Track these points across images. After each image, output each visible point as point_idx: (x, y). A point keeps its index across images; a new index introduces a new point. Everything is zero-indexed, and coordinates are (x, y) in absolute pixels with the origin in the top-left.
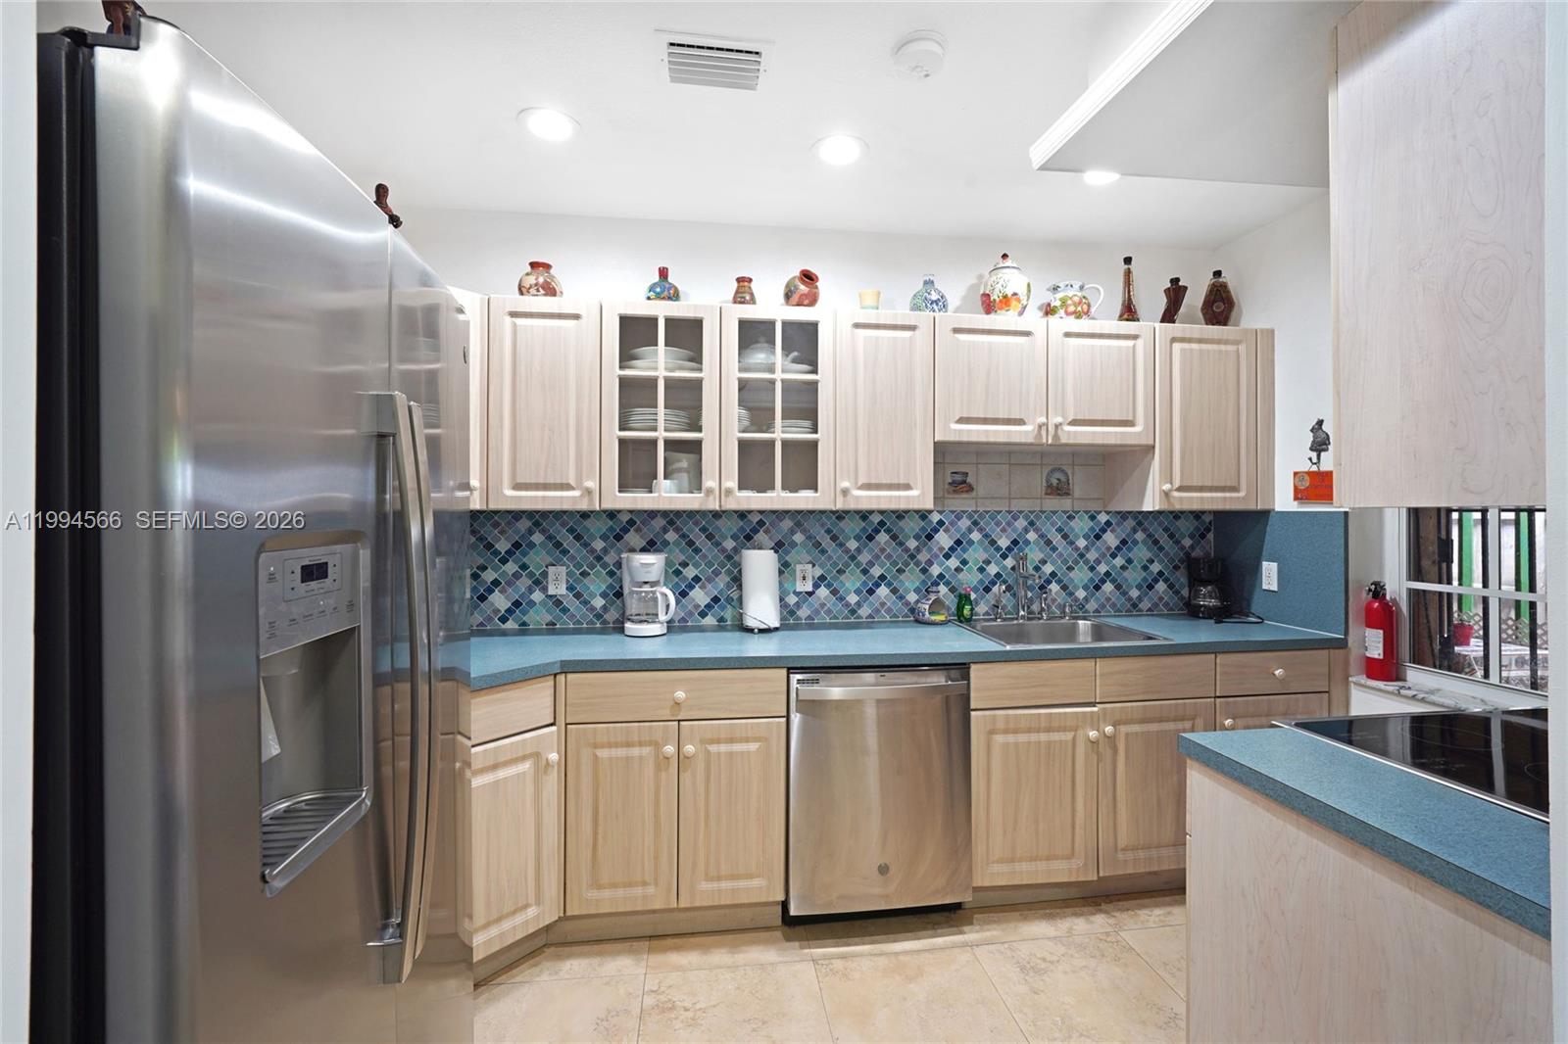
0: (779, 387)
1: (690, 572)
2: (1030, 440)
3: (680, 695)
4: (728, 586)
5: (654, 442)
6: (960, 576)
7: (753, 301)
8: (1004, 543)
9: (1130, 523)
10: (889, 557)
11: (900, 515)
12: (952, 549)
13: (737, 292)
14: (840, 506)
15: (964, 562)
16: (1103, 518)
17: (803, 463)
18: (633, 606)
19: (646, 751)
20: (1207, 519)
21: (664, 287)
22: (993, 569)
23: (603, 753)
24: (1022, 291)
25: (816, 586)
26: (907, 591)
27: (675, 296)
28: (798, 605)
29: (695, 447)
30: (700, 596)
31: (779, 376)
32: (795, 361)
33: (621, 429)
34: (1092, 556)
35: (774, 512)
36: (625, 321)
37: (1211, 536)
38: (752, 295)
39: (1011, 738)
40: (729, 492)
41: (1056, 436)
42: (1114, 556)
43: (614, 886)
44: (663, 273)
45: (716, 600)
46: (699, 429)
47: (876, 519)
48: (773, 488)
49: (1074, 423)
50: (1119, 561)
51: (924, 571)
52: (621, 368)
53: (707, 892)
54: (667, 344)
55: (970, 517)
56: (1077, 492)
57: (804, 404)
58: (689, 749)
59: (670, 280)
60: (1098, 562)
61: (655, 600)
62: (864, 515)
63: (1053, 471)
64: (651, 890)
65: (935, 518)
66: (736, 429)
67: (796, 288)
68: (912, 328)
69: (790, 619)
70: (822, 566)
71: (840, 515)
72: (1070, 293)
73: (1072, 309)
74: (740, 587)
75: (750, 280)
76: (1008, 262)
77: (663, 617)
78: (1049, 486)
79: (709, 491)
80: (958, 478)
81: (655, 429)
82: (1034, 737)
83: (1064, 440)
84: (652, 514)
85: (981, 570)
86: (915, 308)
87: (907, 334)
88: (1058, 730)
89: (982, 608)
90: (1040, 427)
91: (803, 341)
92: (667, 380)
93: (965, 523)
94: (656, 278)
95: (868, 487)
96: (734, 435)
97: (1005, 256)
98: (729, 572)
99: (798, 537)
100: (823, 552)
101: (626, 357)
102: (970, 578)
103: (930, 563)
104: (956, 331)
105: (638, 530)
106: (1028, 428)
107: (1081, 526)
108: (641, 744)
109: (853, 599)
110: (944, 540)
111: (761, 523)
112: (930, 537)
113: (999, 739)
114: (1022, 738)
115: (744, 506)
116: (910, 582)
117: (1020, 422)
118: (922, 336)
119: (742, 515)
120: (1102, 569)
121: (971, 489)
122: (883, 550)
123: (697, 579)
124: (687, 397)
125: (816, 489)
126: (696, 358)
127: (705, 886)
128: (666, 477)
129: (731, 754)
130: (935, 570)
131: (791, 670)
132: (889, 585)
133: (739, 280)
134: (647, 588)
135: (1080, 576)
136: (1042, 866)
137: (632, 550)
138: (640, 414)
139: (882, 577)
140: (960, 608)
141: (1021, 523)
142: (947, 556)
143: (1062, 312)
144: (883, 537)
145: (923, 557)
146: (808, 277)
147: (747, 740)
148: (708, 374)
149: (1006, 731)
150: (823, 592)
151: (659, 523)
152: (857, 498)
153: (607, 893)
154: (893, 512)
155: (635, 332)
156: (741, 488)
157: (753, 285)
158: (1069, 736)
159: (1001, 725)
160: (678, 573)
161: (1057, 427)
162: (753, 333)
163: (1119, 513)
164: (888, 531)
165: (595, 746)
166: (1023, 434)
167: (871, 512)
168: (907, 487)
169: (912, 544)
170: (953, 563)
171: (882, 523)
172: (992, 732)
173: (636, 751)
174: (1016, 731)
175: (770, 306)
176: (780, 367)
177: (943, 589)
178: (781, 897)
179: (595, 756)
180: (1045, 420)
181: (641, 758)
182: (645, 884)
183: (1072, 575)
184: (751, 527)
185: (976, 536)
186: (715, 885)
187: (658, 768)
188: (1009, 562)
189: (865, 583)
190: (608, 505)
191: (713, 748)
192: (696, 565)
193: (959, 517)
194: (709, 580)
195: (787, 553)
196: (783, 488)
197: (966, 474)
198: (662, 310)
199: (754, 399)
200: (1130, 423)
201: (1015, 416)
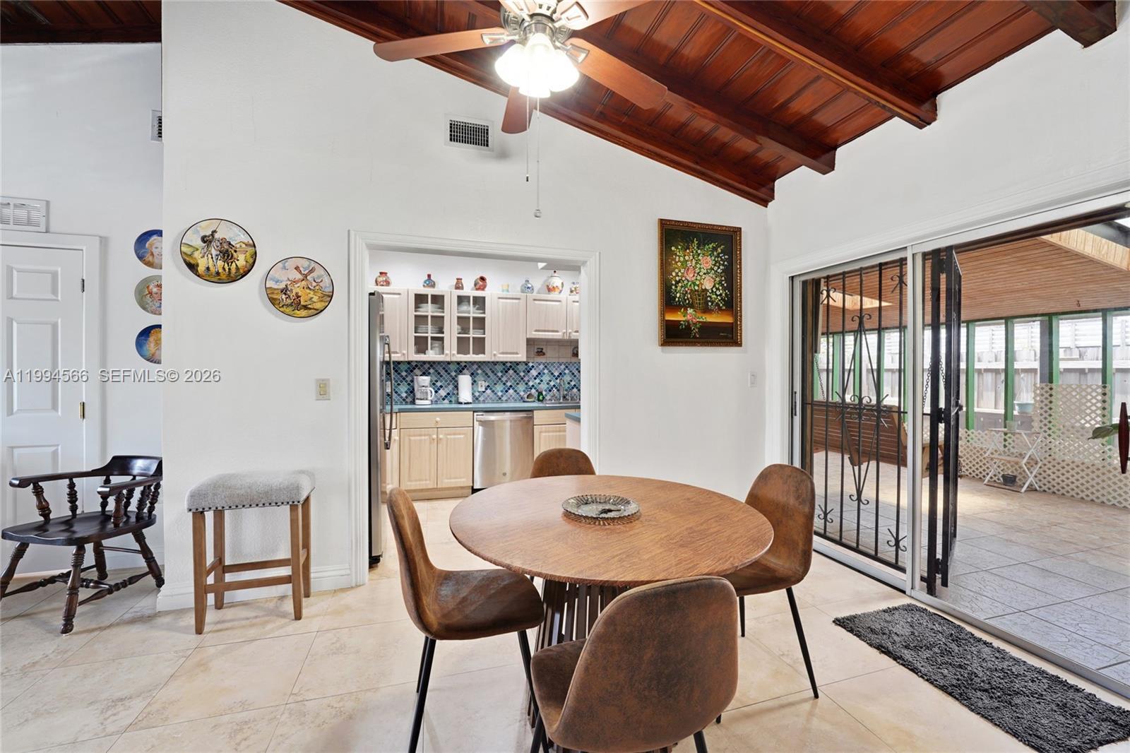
0: (471, 319)
1: (439, 384)
2: (560, 338)
3: (438, 419)
4: (453, 389)
5: (427, 337)
6: (540, 386)
7: (462, 288)
8: (556, 374)
10: (513, 379)
11: (518, 363)
12: (537, 376)
13: (457, 283)
14: (493, 360)
15: (542, 381)
17: (480, 345)
18: (418, 395)
19: (426, 437)
21: (430, 282)
22: (552, 383)
23: (412, 438)
24: (560, 285)
25: (486, 389)
26: (520, 391)
27: (433, 285)
28: (479, 396)
29: (442, 339)
30: (442, 393)
31: (472, 315)
32: (478, 309)
33: (415, 333)
35: (470, 362)
36: (416, 295)
38: (462, 285)
39: (547, 434)
40: (454, 355)
41: (570, 337)
43: (416, 481)
44: (429, 276)
45: (448, 394)
46: (443, 333)
47: (509, 365)
48: (469, 353)
49: (575, 332)
51: (527, 384)
52: (416, 311)
53: (446, 482)
54: (432, 303)
55: (544, 364)
57: (480, 323)
58: (441, 436)
59: (432, 278)
61: (427, 393)
62: (504, 363)
63: (575, 348)
64: (428, 482)
65: (531, 365)
66: (456, 332)
67: (478, 283)
68: (519, 299)
69: (476, 399)
70: (488, 382)
71: (495, 363)
72: (577, 286)
73: (578, 291)
74: (457, 389)
75: (461, 279)
76: (556, 275)
77: (430, 398)
78: (574, 353)
79: (447, 355)
80: (540, 350)
81: (427, 333)
83: (572, 338)
84: (424, 362)
85: (548, 384)
86: (523, 292)
87: (517, 301)
89: (548, 398)
90: (564, 333)
91: (480, 302)
92: (432, 317)
93: (542, 367)
94: (427, 278)
95: (503, 353)
96: (455, 335)
97: (555, 272)
98: (453, 384)
99: (479, 371)
100: (489, 377)
101: (417, 307)
102: (543, 387)
103: (529, 381)
104: (535, 300)
105: (419, 368)
106: (560, 333)
108: (425, 435)
109: (500, 394)
110: (534, 373)
111: (465, 366)
112: (529, 372)
113: (544, 434)
114: (551, 434)
115: (459, 360)
116: (521, 387)
117: (557, 331)
118: (522, 302)
119: (458, 363)
121: (544, 354)
122: (511, 376)
123: (441, 386)
124: (439, 322)
125: (484, 353)
126: (442, 308)
127: (446, 481)
128: (431, 349)
129: (454, 439)
130: (531, 384)
131: (474, 412)
132: (513, 389)
133: (457, 279)
134: (424, 388)
137: (417, 376)
138: (422, 328)
139: (511, 386)
140: (539, 397)
141: (563, 367)
142: (535, 379)
143: (575, 292)
144: (511, 372)
145: (526, 379)
146: (483, 279)
147: (460, 434)
148: (446, 314)
149: (546, 432)
150: (489, 391)
151: (427, 366)
152: (499, 357)
153: (414, 483)
154: (515, 362)
155: (420, 299)
156: (458, 353)
157: (463, 281)
159: (544, 429)
160: (434, 384)
161: (570, 333)
162: (461, 300)
164: (513, 369)
165: (410, 436)
166: (558, 336)
167: (507, 362)
168: (517, 353)
169: (522, 374)
170: (538, 381)
171: (511, 367)
172: (541, 432)
173: (423, 438)
174: (548, 432)
175: (469, 290)
176: (471, 312)
177: (533, 391)
178: (471, 485)
179: (410, 440)
180: (565, 331)
181: (425, 440)
182: (426, 480)
184: (461, 367)
185: (546, 371)
186: (449, 481)
187: (430, 443)
188: (558, 381)
189: (504, 388)
190: (410, 359)
191: (449, 437)
192: (441, 382)
193: (539, 365)
194: (446, 387)
195: (475, 377)
196: (473, 353)
197: (542, 349)
198: (430, 292)
199: (463, 321)
201: (555, 329)
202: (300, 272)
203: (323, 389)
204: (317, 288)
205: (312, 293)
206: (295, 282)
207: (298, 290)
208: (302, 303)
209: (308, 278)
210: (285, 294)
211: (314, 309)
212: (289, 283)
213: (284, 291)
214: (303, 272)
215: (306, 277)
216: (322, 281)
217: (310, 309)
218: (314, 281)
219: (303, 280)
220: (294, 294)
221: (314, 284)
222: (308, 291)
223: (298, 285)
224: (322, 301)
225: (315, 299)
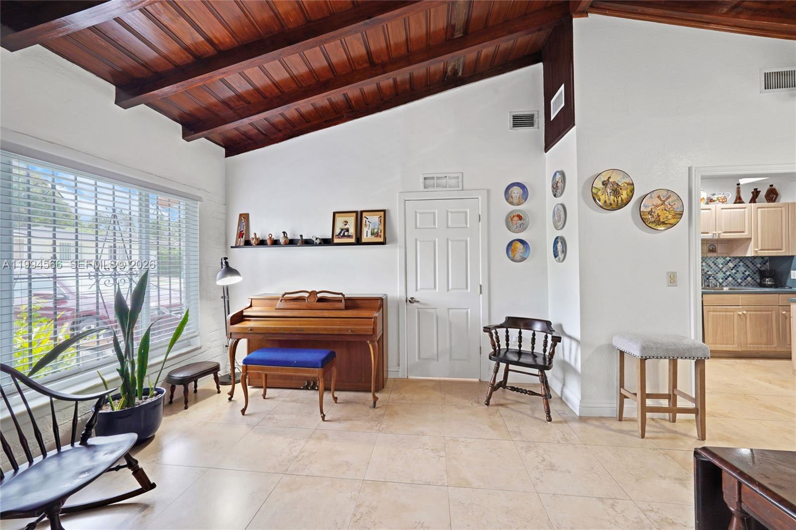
2: (711, 238)
9: (738, 260)
16: (728, 259)
20: (766, 259)
34: (724, 270)
37: (768, 264)
39: (714, 313)
41: (719, 236)
42: (732, 270)
49: (725, 232)
50: (734, 271)
56: (719, 251)
60: (726, 271)
63: (711, 245)
72: (720, 196)
73: (721, 200)
78: (709, 250)
82: (721, 313)
83: (721, 237)
88: (729, 312)
90: (713, 234)
106: (710, 234)
107: (720, 261)
113: (711, 313)
117: (708, 233)
120: (728, 273)
135: (720, 275)
136: (724, 346)
149: (713, 311)
158: (732, 313)
161: (719, 234)
163: (733, 257)
166: (708, 236)
172: (709, 311)
174: (715, 311)
180: (716, 232)
183: (717, 275)
200: (744, 232)
201: (706, 231)
202: (661, 199)
203: (672, 279)
204: (671, 209)
205: (667, 213)
206: (657, 206)
207: (659, 212)
208: (661, 220)
209: (665, 203)
210: (651, 215)
211: (669, 224)
212: (653, 207)
213: (650, 213)
214: (662, 199)
215: (664, 203)
216: (675, 204)
217: (667, 224)
218: (670, 205)
219: (662, 204)
220: (656, 214)
221: (669, 207)
222: (665, 212)
223: (659, 208)
224: (675, 218)
225: (670, 217)
